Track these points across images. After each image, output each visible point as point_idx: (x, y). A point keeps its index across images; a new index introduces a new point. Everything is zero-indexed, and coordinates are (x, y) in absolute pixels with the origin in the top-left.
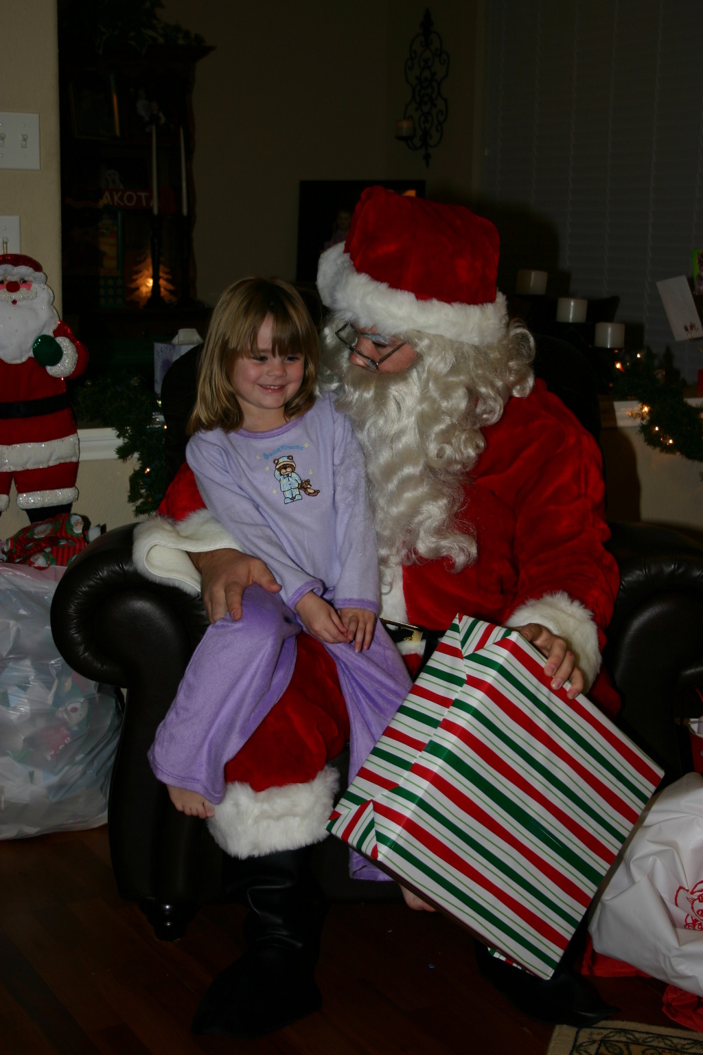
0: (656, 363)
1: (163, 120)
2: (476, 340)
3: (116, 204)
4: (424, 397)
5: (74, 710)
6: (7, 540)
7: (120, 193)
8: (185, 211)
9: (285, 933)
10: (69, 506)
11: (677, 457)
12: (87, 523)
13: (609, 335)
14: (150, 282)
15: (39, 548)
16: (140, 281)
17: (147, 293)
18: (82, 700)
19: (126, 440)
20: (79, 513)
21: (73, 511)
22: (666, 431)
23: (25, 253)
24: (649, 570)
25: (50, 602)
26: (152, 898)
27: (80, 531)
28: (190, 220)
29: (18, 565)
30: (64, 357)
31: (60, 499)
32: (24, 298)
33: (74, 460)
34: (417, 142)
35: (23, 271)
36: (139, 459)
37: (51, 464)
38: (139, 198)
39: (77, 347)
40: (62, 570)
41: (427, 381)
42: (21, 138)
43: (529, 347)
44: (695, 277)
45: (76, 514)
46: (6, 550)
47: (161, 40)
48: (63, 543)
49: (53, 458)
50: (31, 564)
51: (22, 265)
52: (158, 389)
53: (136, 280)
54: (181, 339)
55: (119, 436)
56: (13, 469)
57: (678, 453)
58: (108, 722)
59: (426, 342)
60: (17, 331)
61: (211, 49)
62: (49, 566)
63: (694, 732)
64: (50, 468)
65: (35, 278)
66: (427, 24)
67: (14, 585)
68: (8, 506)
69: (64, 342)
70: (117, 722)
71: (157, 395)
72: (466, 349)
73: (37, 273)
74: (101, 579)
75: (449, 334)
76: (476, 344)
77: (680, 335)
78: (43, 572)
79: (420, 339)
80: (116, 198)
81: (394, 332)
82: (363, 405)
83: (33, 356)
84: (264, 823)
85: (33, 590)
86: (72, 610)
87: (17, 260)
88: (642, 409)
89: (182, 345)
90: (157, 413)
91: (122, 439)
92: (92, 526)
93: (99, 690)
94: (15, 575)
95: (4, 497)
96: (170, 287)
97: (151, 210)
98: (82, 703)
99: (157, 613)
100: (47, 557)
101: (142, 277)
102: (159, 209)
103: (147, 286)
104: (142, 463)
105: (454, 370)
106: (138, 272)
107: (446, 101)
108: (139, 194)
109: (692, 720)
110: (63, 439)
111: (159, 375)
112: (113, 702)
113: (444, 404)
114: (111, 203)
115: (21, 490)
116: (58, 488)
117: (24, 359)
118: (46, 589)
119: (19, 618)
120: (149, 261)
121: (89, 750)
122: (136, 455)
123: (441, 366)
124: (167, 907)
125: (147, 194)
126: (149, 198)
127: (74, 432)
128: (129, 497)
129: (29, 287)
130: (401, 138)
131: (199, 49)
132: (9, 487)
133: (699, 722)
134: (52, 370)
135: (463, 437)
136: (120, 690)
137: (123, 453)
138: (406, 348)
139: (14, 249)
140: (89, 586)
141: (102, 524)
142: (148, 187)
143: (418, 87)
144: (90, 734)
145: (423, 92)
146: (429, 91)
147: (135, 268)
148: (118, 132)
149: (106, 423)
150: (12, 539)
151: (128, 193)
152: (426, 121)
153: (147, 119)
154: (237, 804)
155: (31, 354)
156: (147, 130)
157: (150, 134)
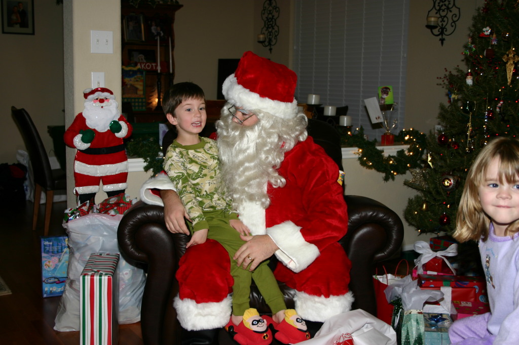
1: (162, 34)
2: (282, 116)
3: (143, 68)
4: (260, 136)
5: (127, 274)
6: (99, 204)
7: (144, 64)
8: (171, 71)
10: (123, 191)
11: (373, 171)
13: (345, 121)
14: (157, 100)
15: (112, 207)
16: (152, 100)
17: (155, 104)
18: (130, 270)
19: (148, 163)
22: (369, 159)
23: (107, 87)
24: (362, 214)
25: (117, 230)
27: (129, 200)
28: (173, 75)
29: (103, 214)
30: (122, 129)
31: (120, 187)
32: (106, 105)
33: (126, 171)
34: (267, 43)
35: (106, 94)
36: (153, 171)
37: (117, 173)
38: (152, 66)
39: (127, 125)
40: (122, 216)
41: (261, 130)
42: (105, 41)
43: (305, 121)
44: (380, 98)
45: (127, 194)
46: (98, 208)
47: (161, 2)
48: (122, 205)
49: (118, 171)
50: (109, 214)
51: (106, 92)
52: (161, 142)
55: (144, 162)
56: (101, 175)
57: (374, 169)
58: (140, 279)
59: (262, 114)
60: (103, 119)
61: (182, 6)
62: (116, 214)
63: (379, 281)
64: (116, 175)
65: (111, 97)
67: (102, 222)
68: (99, 190)
69: (122, 123)
71: (160, 145)
72: (278, 119)
73: (112, 95)
74: (138, 219)
75: (272, 112)
76: (283, 118)
77: (374, 121)
78: (114, 217)
79: (260, 113)
80: (143, 66)
81: (249, 109)
82: (234, 137)
84: (199, 317)
85: (109, 224)
86: (126, 232)
87: (104, 90)
88: (359, 151)
90: (160, 152)
91: (146, 163)
92: (134, 198)
95: (97, 186)
97: (157, 70)
100: (115, 211)
101: (153, 98)
102: (161, 70)
103: (155, 102)
105: (272, 127)
106: (152, 96)
107: (278, 27)
108: (152, 64)
109: (379, 276)
110: (122, 163)
111: (161, 137)
113: (269, 140)
114: (141, 68)
115: (104, 184)
116: (120, 183)
117: (106, 130)
118: (115, 224)
119: (104, 236)
120: (156, 91)
121: (132, 290)
122: (152, 169)
123: (268, 124)
125: (155, 64)
126: (156, 66)
127: (127, 160)
129: (108, 101)
130: (259, 42)
131: (177, 6)
132: (99, 183)
133: (383, 278)
134: (117, 135)
135: (275, 154)
137: (146, 169)
138: (254, 116)
139: (102, 86)
140: (133, 222)
142: (156, 62)
143: (267, 22)
144: (133, 284)
145: (269, 23)
146: (271, 23)
147: (151, 94)
148: (143, 39)
149: (139, 156)
150: (101, 204)
151: (147, 64)
152: (270, 35)
153: (156, 34)
154: (188, 308)
155: (109, 128)
156: (156, 38)
157: (157, 40)
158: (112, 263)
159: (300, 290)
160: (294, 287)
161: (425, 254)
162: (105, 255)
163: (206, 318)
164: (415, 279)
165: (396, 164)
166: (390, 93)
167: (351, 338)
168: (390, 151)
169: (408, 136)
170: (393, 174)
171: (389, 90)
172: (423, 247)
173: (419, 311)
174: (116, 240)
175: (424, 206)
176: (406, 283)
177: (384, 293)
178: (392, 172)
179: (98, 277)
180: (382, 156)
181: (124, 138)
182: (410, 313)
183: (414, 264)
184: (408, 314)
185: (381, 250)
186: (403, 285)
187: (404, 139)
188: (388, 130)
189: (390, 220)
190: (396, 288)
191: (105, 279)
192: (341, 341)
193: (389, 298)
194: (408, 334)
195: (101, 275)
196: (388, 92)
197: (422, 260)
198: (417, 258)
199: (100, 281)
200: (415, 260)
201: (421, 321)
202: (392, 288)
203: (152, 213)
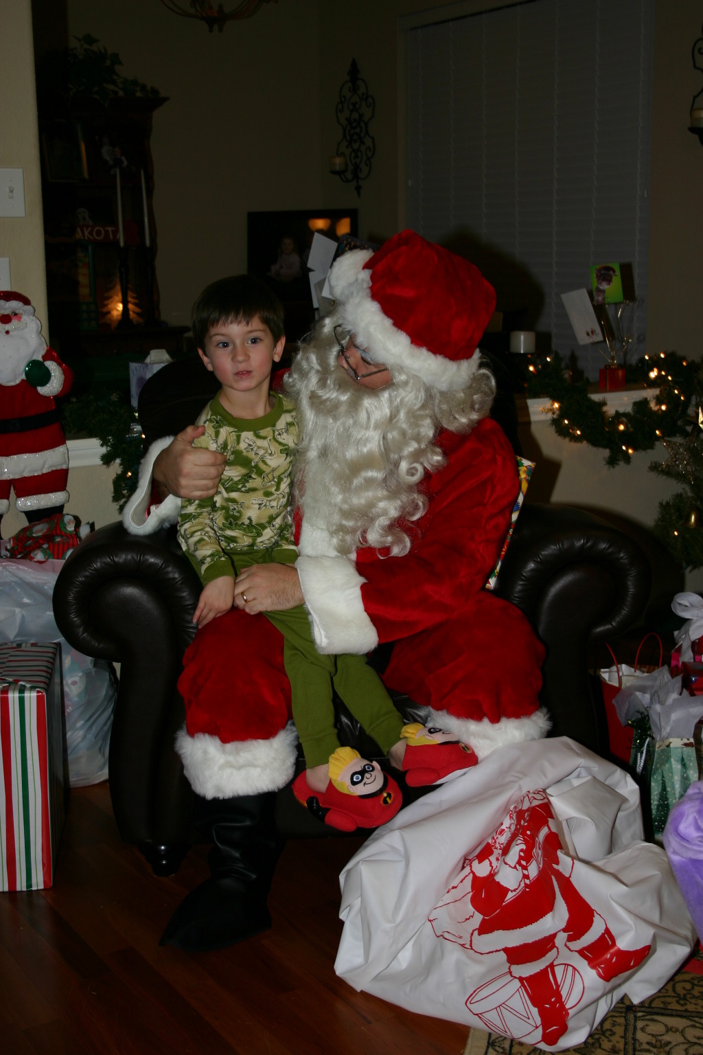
0: (563, 365)
1: (125, 163)
3: (86, 238)
5: (74, 683)
6: (10, 539)
7: (90, 229)
8: (148, 243)
9: (241, 866)
10: (60, 508)
11: (584, 445)
12: (78, 522)
13: (522, 342)
14: (120, 307)
15: (37, 545)
16: (111, 306)
17: (117, 316)
18: (80, 674)
19: (109, 448)
20: (71, 513)
21: (65, 511)
22: (575, 424)
23: (15, 289)
24: (563, 545)
25: (52, 593)
26: (149, 841)
27: (73, 529)
28: (153, 250)
29: (21, 560)
30: (52, 378)
31: (54, 502)
32: (15, 329)
33: (64, 467)
34: (349, 175)
35: (15, 305)
36: (120, 465)
37: (45, 471)
38: (107, 232)
39: (63, 370)
40: (60, 563)
42: (8, 190)
44: (594, 290)
45: (68, 514)
46: (9, 548)
47: (121, 93)
48: (58, 539)
49: (46, 466)
50: (31, 559)
51: (13, 300)
52: (135, 403)
53: (108, 304)
54: (153, 358)
55: (102, 445)
56: (12, 477)
57: (585, 442)
58: (103, 693)
59: (404, 377)
60: (11, 357)
61: (166, 99)
62: (47, 560)
63: (605, 680)
64: (44, 475)
65: (24, 311)
66: (354, 72)
67: (17, 577)
68: (9, 509)
69: (52, 366)
70: (111, 693)
71: (134, 408)
73: (26, 307)
74: (95, 570)
77: (583, 339)
78: (43, 565)
79: (400, 373)
80: (86, 233)
83: (25, 378)
84: (228, 771)
85: (34, 581)
86: (71, 597)
87: (8, 296)
88: (553, 405)
89: (153, 364)
90: (134, 424)
91: (105, 447)
92: (82, 524)
93: (95, 665)
94: (18, 569)
95: (5, 501)
96: (138, 310)
97: (118, 242)
98: (80, 677)
99: (145, 597)
100: (45, 552)
101: (112, 302)
102: (125, 242)
103: (117, 310)
104: (124, 468)
106: (109, 298)
107: (373, 138)
108: (106, 228)
109: (602, 670)
110: (54, 449)
111: (135, 391)
112: (107, 675)
114: (82, 238)
115: (19, 495)
116: (51, 492)
117: (18, 382)
118: (44, 579)
119: (22, 606)
120: (118, 287)
121: (88, 717)
122: (118, 461)
124: (163, 848)
125: (114, 229)
126: (116, 232)
127: (64, 443)
128: (113, 497)
129: (20, 319)
130: (334, 173)
131: (155, 100)
132: (9, 493)
133: (610, 672)
134: (42, 390)
136: (112, 664)
137: (107, 460)
140: (84, 576)
141: (91, 522)
142: (114, 223)
143: (348, 127)
144: (89, 703)
145: (352, 131)
146: (358, 130)
147: (106, 295)
148: (86, 175)
149: (90, 434)
150: (14, 538)
151: (97, 228)
152: (357, 157)
153: (111, 163)
154: (205, 752)
155: (24, 377)
156: (112, 173)
157: (115, 176)
158: (45, 664)
159: (438, 708)
160: (427, 702)
161: (697, 621)
162: (29, 645)
163: (243, 772)
164: (677, 675)
165: (632, 430)
166: (614, 279)
167: (546, 801)
168: (618, 402)
169: (655, 370)
170: (626, 452)
171: (614, 271)
172: (692, 605)
173: (688, 742)
174: (51, 614)
175: (693, 518)
176: (658, 683)
177: (613, 706)
178: (624, 448)
179: (17, 695)
180: (603, 414)
181: (56, 397)
182: (668, 746)
183: (673, 642)
184: (664, 747)
185: (605, 617)
186: (653, 686)
187: (647, 375)
188: (613, 358)
189: (622, 555)
190: (638, 693)
191: (31, 697)
192: (526, 806)
193: (624, 713)
194: (664, 788)
195: (22, 690)
196: (611, 278)
197: (690, 633)
198: (679, 628)
199: (22, 700)
200: (676, 633)
201: (690, 761)
202: (631, 695)
203: (124, 557)
